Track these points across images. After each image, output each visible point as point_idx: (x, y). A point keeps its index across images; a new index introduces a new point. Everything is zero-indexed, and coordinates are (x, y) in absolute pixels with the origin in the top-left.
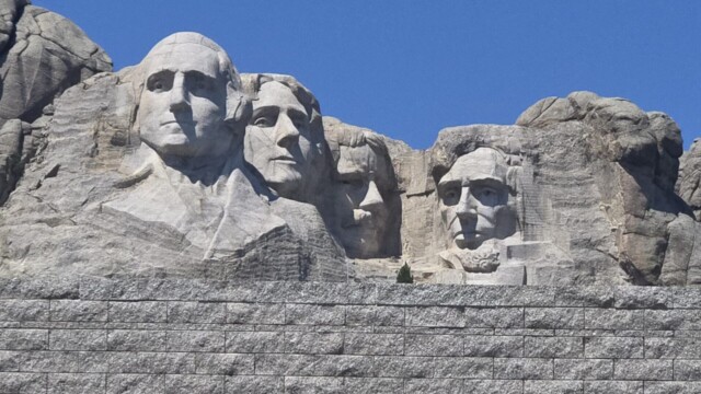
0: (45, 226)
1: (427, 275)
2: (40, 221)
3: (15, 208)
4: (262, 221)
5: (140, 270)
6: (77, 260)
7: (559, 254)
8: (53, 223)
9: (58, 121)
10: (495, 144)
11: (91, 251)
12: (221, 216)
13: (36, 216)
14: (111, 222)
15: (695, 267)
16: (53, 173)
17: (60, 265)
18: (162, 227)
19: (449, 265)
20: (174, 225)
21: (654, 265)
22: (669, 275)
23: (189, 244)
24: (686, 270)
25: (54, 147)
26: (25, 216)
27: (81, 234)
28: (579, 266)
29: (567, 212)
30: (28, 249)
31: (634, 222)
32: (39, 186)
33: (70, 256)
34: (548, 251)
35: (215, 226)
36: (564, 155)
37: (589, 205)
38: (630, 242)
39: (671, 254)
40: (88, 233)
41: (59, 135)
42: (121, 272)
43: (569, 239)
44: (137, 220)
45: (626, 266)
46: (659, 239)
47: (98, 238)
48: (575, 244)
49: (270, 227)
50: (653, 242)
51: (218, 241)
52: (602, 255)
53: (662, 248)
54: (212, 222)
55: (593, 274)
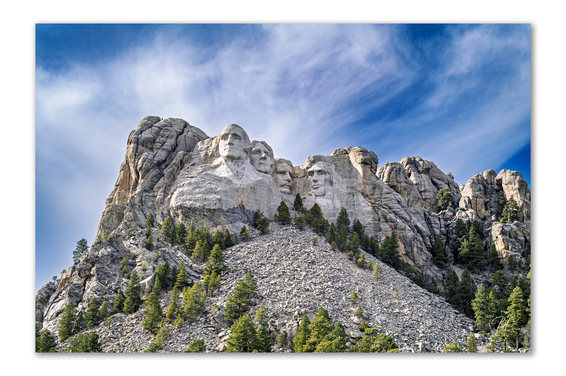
0: (189, 178)
1: (304, 198)
2: (188, 177)
3: (180, 174)
4: (256, 178)
5: (218, 190)
6: (199, 187)
7: (343, 191)
8: (192, 177)
9: (195, 151)
10: (323, 161)
11: (203, 185)
12: (243, 175)
13: (187, 176)
14: (209, 177)
15: (384, 194)
16: (193, 165)
17: (193, 189)
18: (225, 178)
19: (311, 195)
20: (228, 177)
21: (371, 193)
22: (376, 196)
23: (233, 183)
24: (381, 194)
25: (193, 158)
26: (183, 176)
27: (200, 180)
28: (349, 193)
29: (345, 180)
30: (183, 185)
31: (365, 180)
32: (188, 168)
33: (196, 187)
34: (340, 190)
35: (241, 178)
36: (343, 164)
37: (351, 177)
38: (364, 186)
39: (377, 190)
40: (202, 180)
41: (195, 155)
42: (212, 191)
43: (346, 186)
44: (217, 176)
45: (362, 194)
46: (373, 186)
47: (205, 181)
48: (347, 187)
49: (257, 179)
50: (371, 186)
51: (242, 182)
52: (356, 191)
53: (374, 188)
54: (240, 177)
55: (353, 196)
